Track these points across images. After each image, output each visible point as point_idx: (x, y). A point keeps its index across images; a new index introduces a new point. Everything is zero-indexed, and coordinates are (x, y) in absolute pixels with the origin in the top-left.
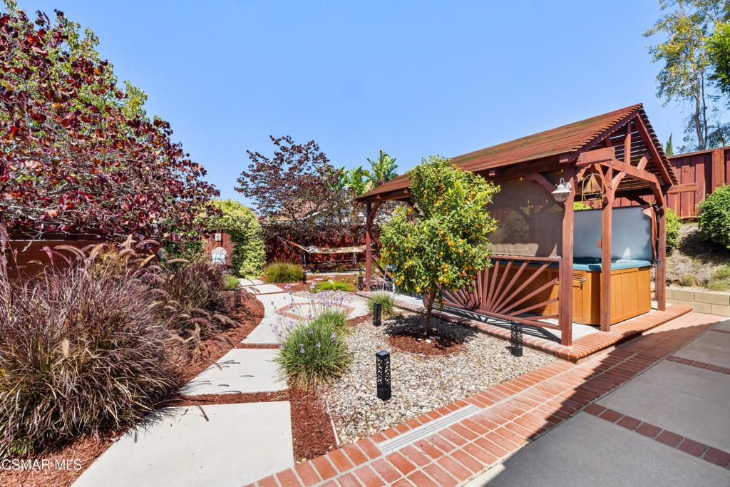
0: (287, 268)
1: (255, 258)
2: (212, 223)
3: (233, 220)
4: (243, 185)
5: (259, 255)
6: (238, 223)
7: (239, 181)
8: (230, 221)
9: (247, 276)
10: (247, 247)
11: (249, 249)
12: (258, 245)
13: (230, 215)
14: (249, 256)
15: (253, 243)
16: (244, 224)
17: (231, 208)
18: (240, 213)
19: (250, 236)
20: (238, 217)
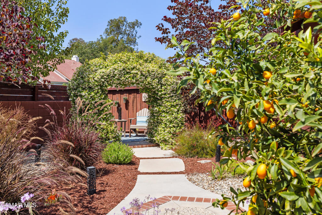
0: (202, 138)
1: (171, 122)
2: (118, 79)
3: (142, 74)
4: (163, 33)
5: (176, 118)
6: (149, 79)
7: (159, 28)
8: (138, 76)
9: (162, 145)
10: (162, 108)
11: (164, 111)
12: (175, 106)
13: (138, 69)
14: (164, 119)
15: (168, 104)
16: (157, 80)
17: (141, 61)
18: (152, 67)
19: (165, 94)
20: (148, 71)
